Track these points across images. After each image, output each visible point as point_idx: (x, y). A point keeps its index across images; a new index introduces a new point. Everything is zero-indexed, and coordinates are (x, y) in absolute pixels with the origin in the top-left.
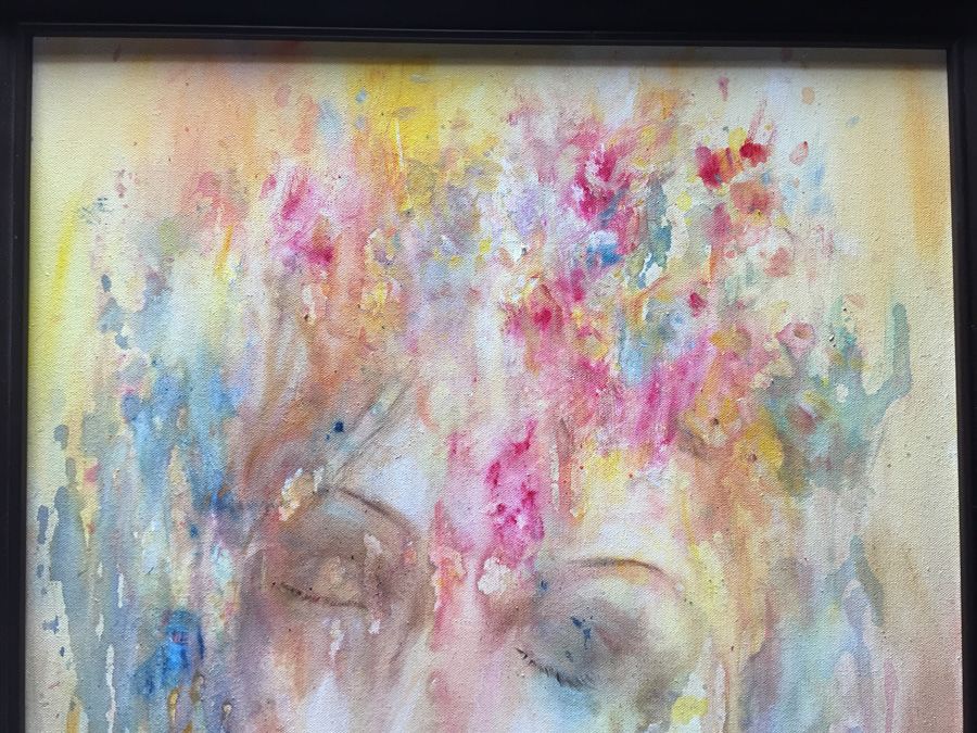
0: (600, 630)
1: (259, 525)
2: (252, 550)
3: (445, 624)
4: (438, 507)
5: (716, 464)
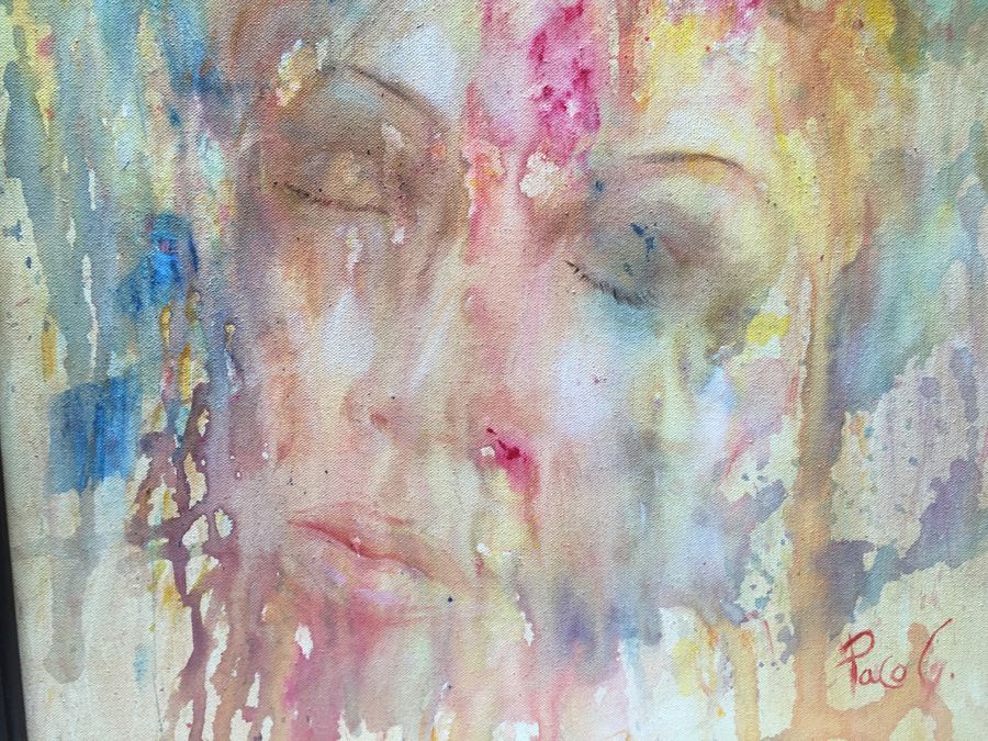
0: (665, 239)
1: (253, 111)
2: (247, 142)
3: (482, 232)
4: (471, 89)
5: (815, 32)
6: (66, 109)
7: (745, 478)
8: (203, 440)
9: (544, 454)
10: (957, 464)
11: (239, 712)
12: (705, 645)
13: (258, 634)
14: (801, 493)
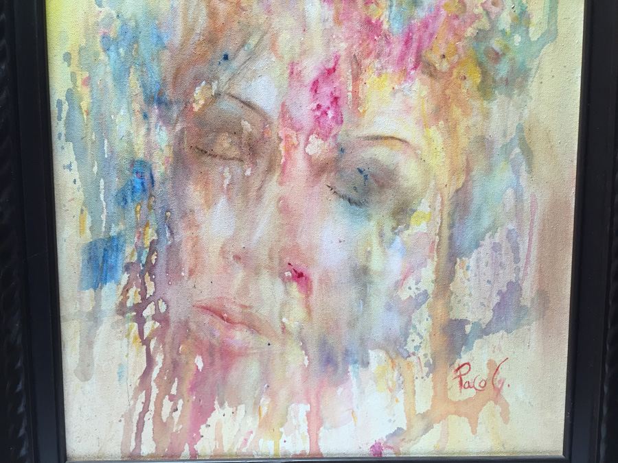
0: (373, 176)
1: (182, 113)
2: (178, 127)
3: (287, 171)
4: (283, 105)
5: (443, 81)
6: (95, 111)
7: (410, 288)
8: (154, 266)
9: (315, 275)
10: (510, 284)
11: (167, 397)
12: (390, 367)
13: (177, 359)
14: (436, 296)
